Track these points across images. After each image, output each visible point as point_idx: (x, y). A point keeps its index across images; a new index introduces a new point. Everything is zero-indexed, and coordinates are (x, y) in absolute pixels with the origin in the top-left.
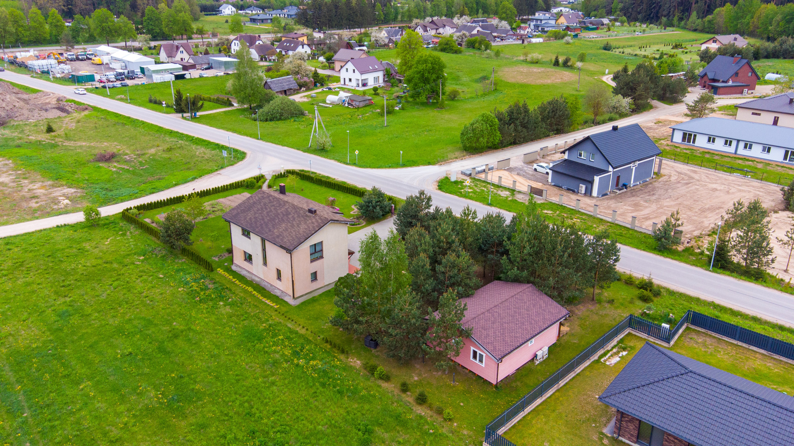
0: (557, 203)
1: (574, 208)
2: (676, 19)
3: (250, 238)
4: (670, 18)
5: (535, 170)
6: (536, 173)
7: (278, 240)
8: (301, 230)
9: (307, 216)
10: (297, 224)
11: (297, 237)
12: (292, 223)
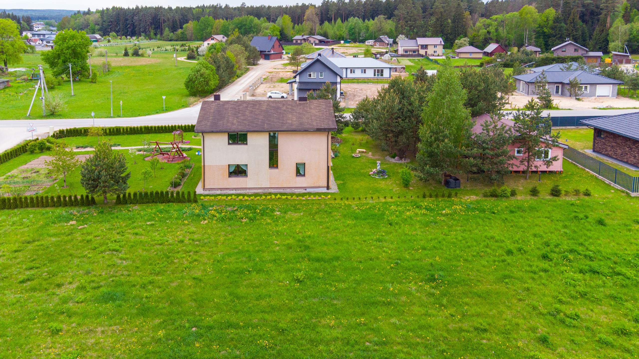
2: (152, 34)
4: (148, 33)
7: (307, 126)
8: (317, 114)
9: (302, 104)
10: (303, 111)
11: (323, 119)
12: (296, 112)
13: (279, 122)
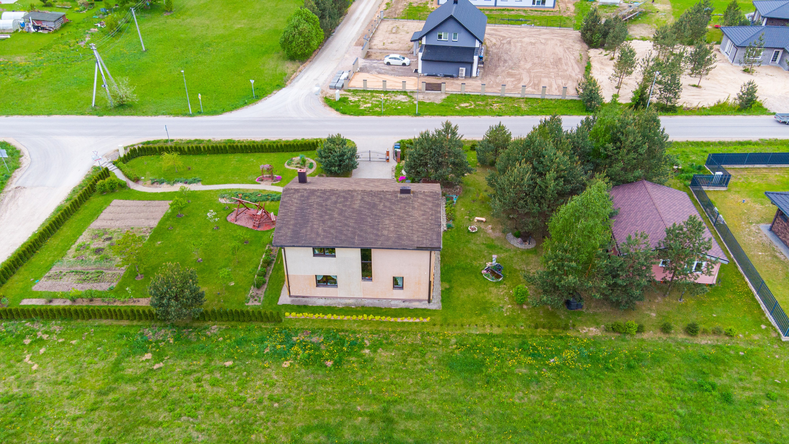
0: (459, 93)
1: (479, 94)
3: (335, 256)
5: (388, 64)
6: (391, 67)
7: (406, 242)
8: (420, 219)
9: (404, 199)
10: (403, 213)
11: (427, 229)
12: (395, 215)
13: (373, 234)
